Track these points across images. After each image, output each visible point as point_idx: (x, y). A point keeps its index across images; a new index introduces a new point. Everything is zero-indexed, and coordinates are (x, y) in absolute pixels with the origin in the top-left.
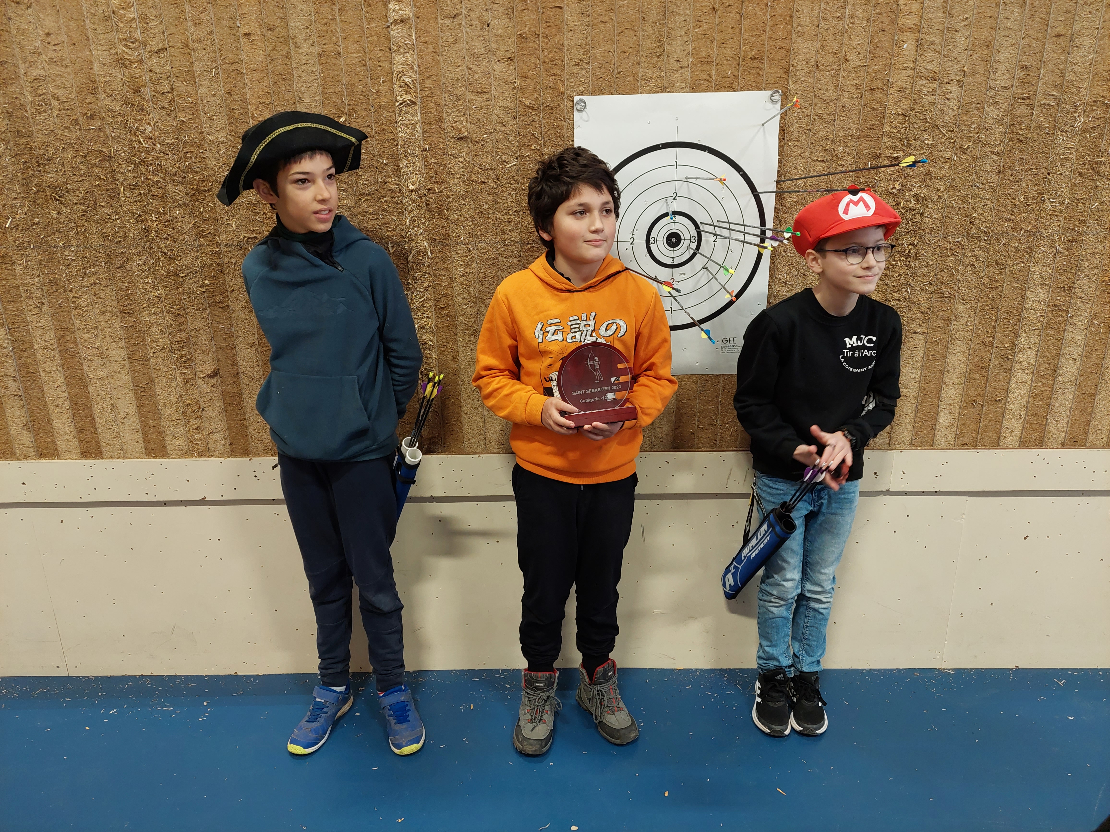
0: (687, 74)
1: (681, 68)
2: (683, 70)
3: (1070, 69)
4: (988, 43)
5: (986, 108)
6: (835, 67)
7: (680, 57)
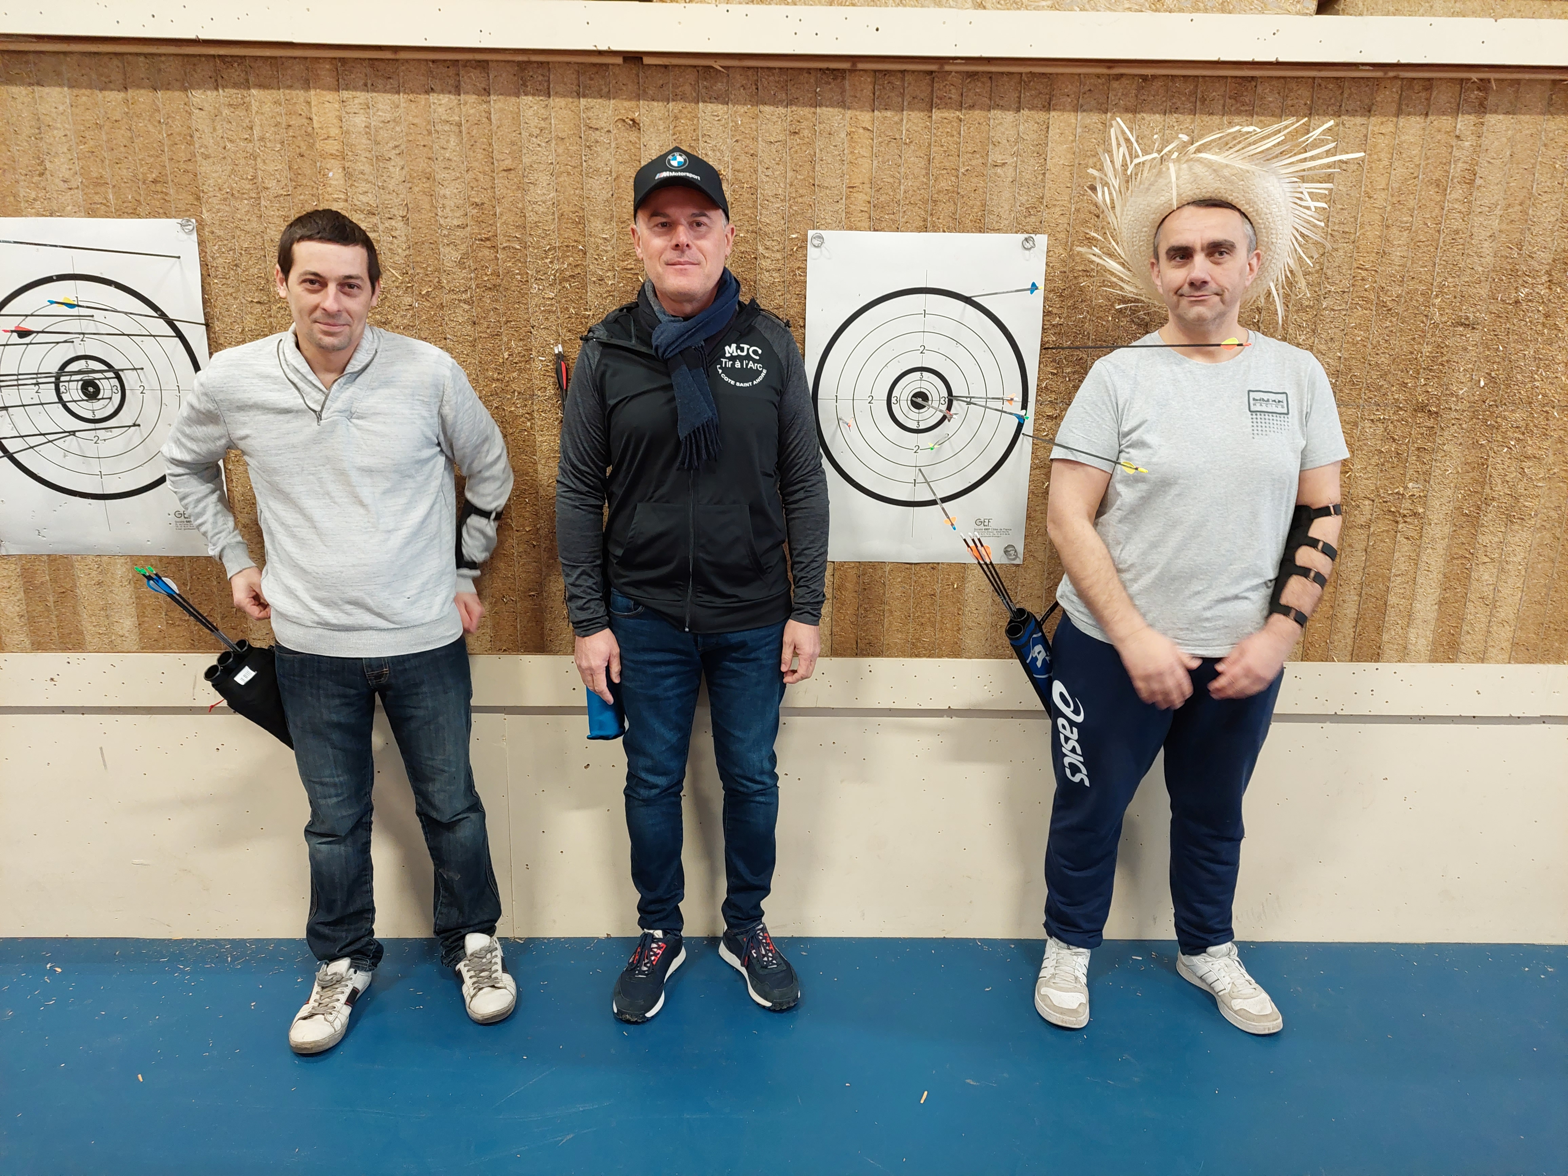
0: (79, 195)
1: (70, 189)
2: (72, 192)
3: (530, 209)
4: (428, 175)
5: (442, 249)
6: (254, 195)
7: (67, 176)
